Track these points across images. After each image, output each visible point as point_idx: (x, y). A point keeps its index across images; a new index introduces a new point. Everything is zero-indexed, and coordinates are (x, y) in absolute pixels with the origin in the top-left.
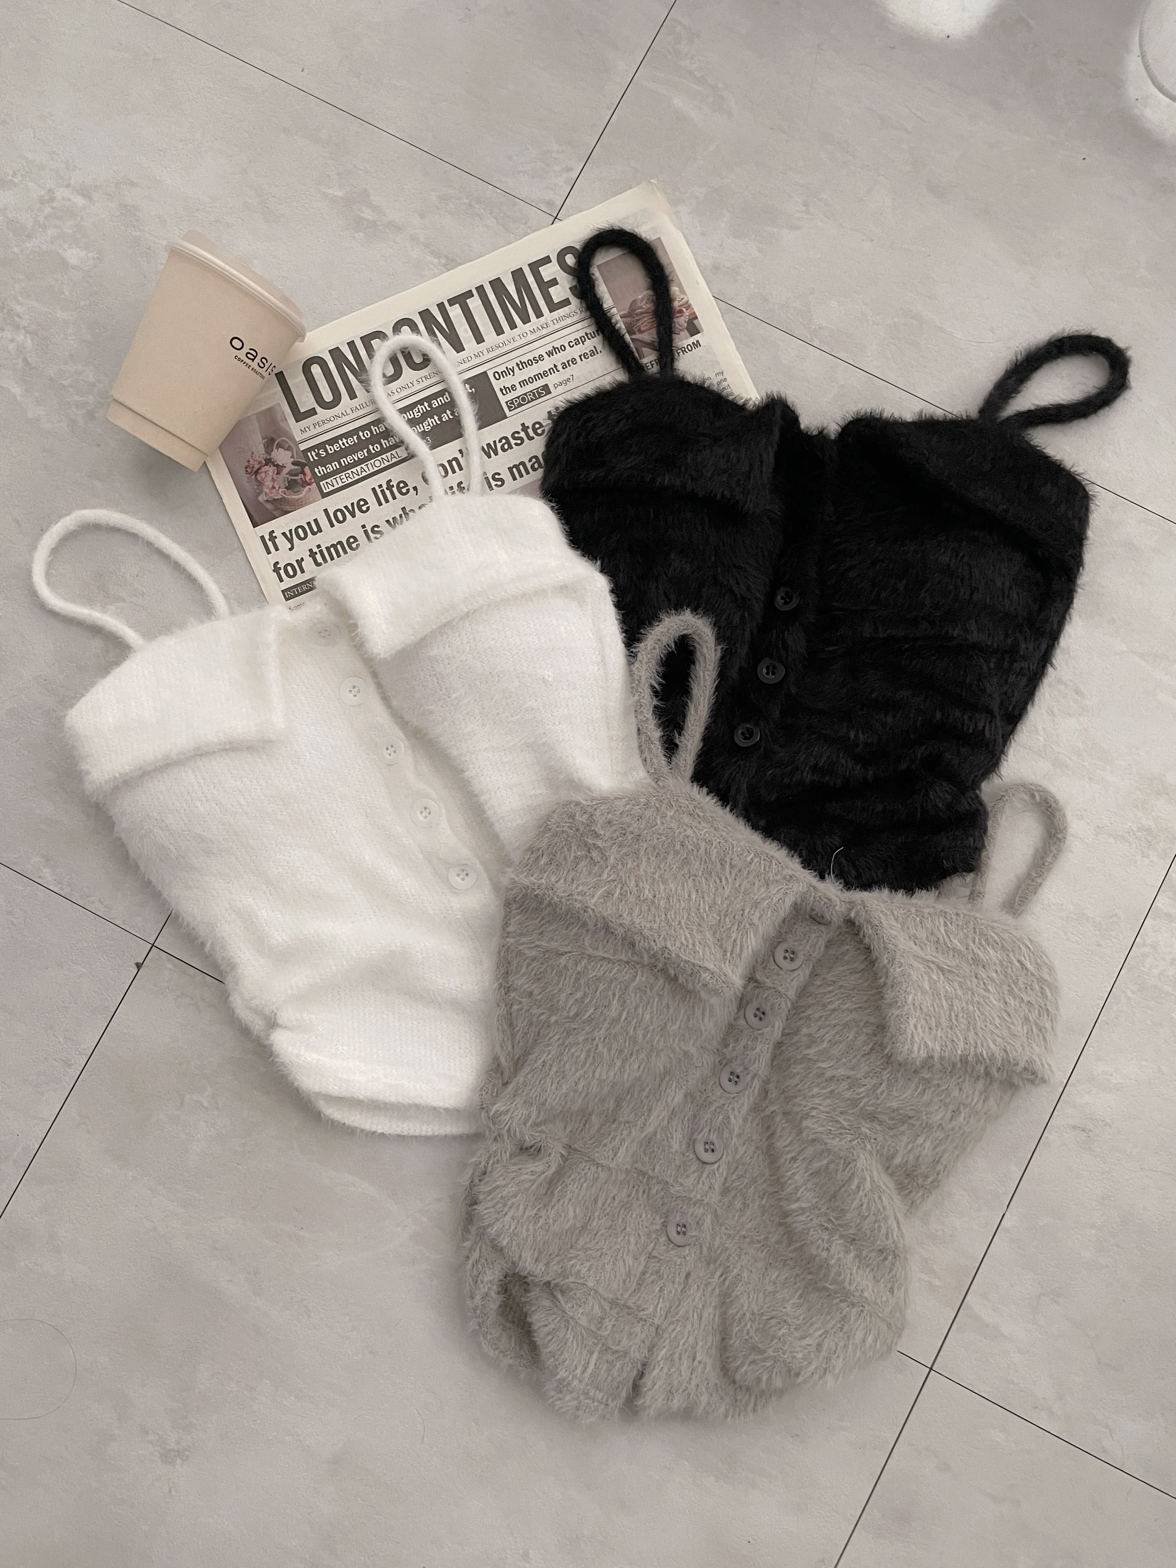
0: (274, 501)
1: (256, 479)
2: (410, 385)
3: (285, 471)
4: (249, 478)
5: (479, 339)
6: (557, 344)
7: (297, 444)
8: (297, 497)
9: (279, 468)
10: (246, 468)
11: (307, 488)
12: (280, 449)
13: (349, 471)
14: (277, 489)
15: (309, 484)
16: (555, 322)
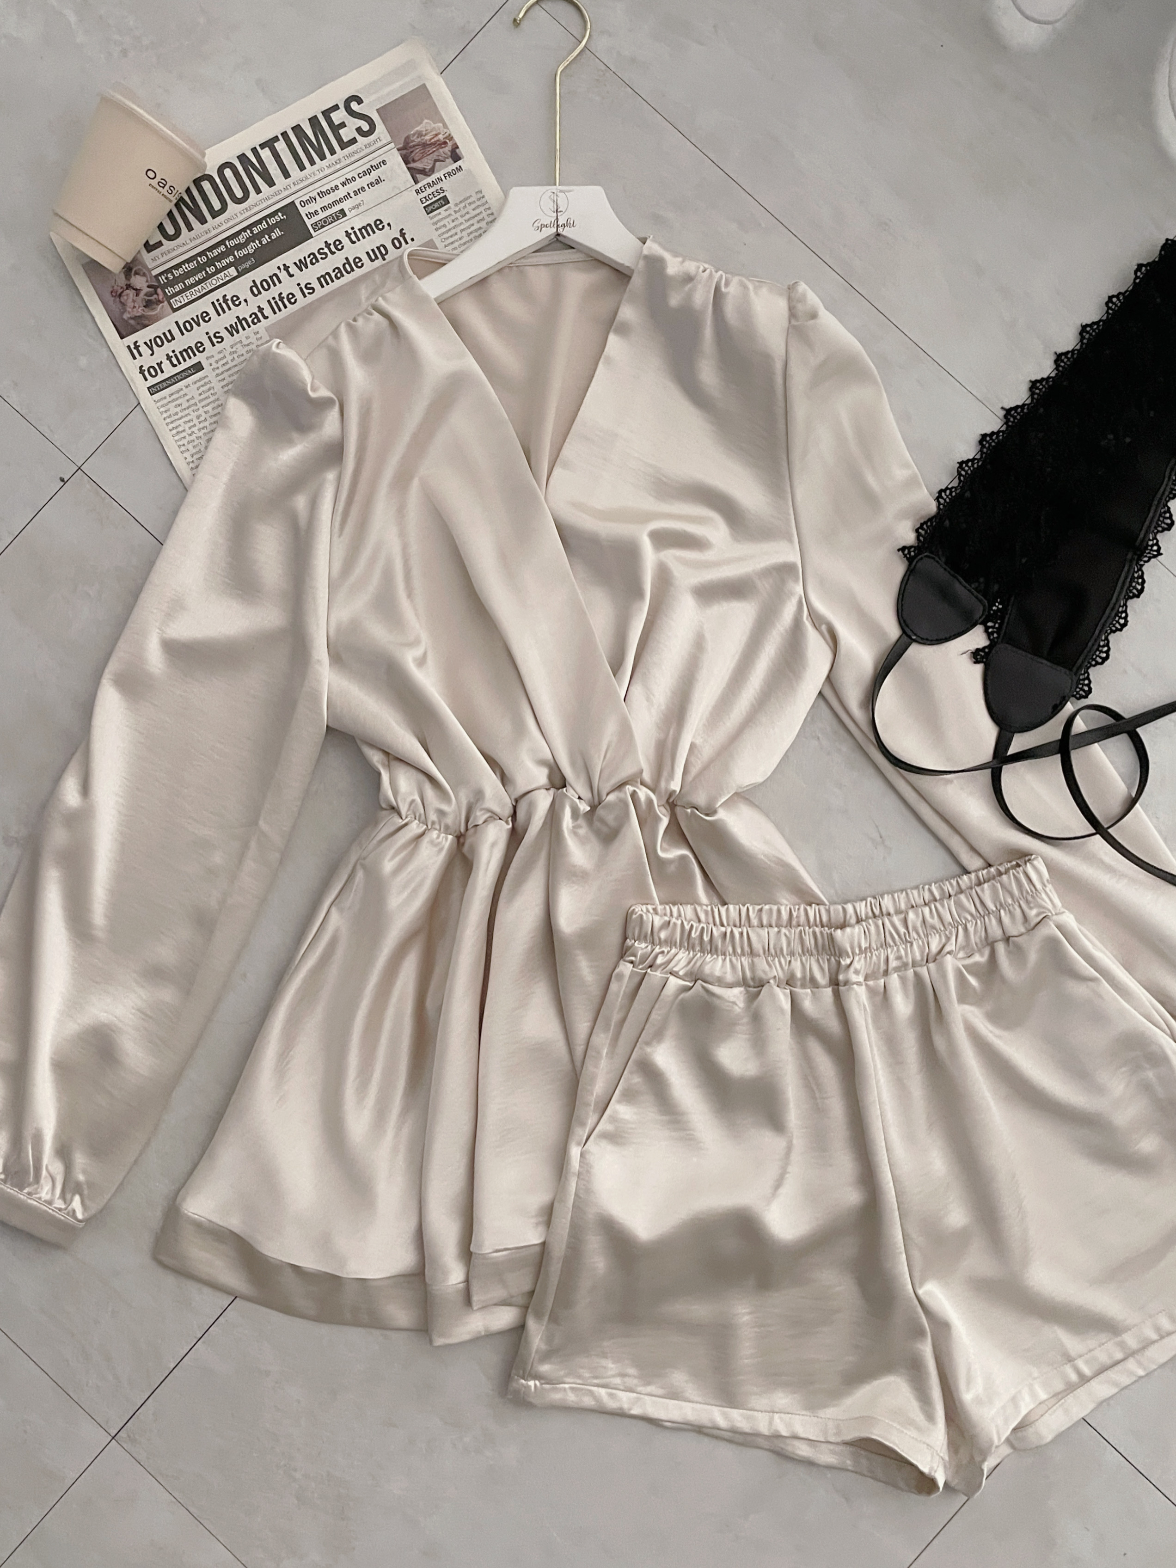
0: (135, 318)
1: (121, 302)
2: (235, 217)
3: (142, 294)
4: (114, 301)
5: (286, 175)
6: (349, 176)
7: (150, 271)
8: (154, 313)
9: (138, 291)
10: (112, 292)
11: (161, 305)
12: (137, 276)
13: (193, 290)
14: (137, 306)
15: (162, 302)
16: (346, 158)
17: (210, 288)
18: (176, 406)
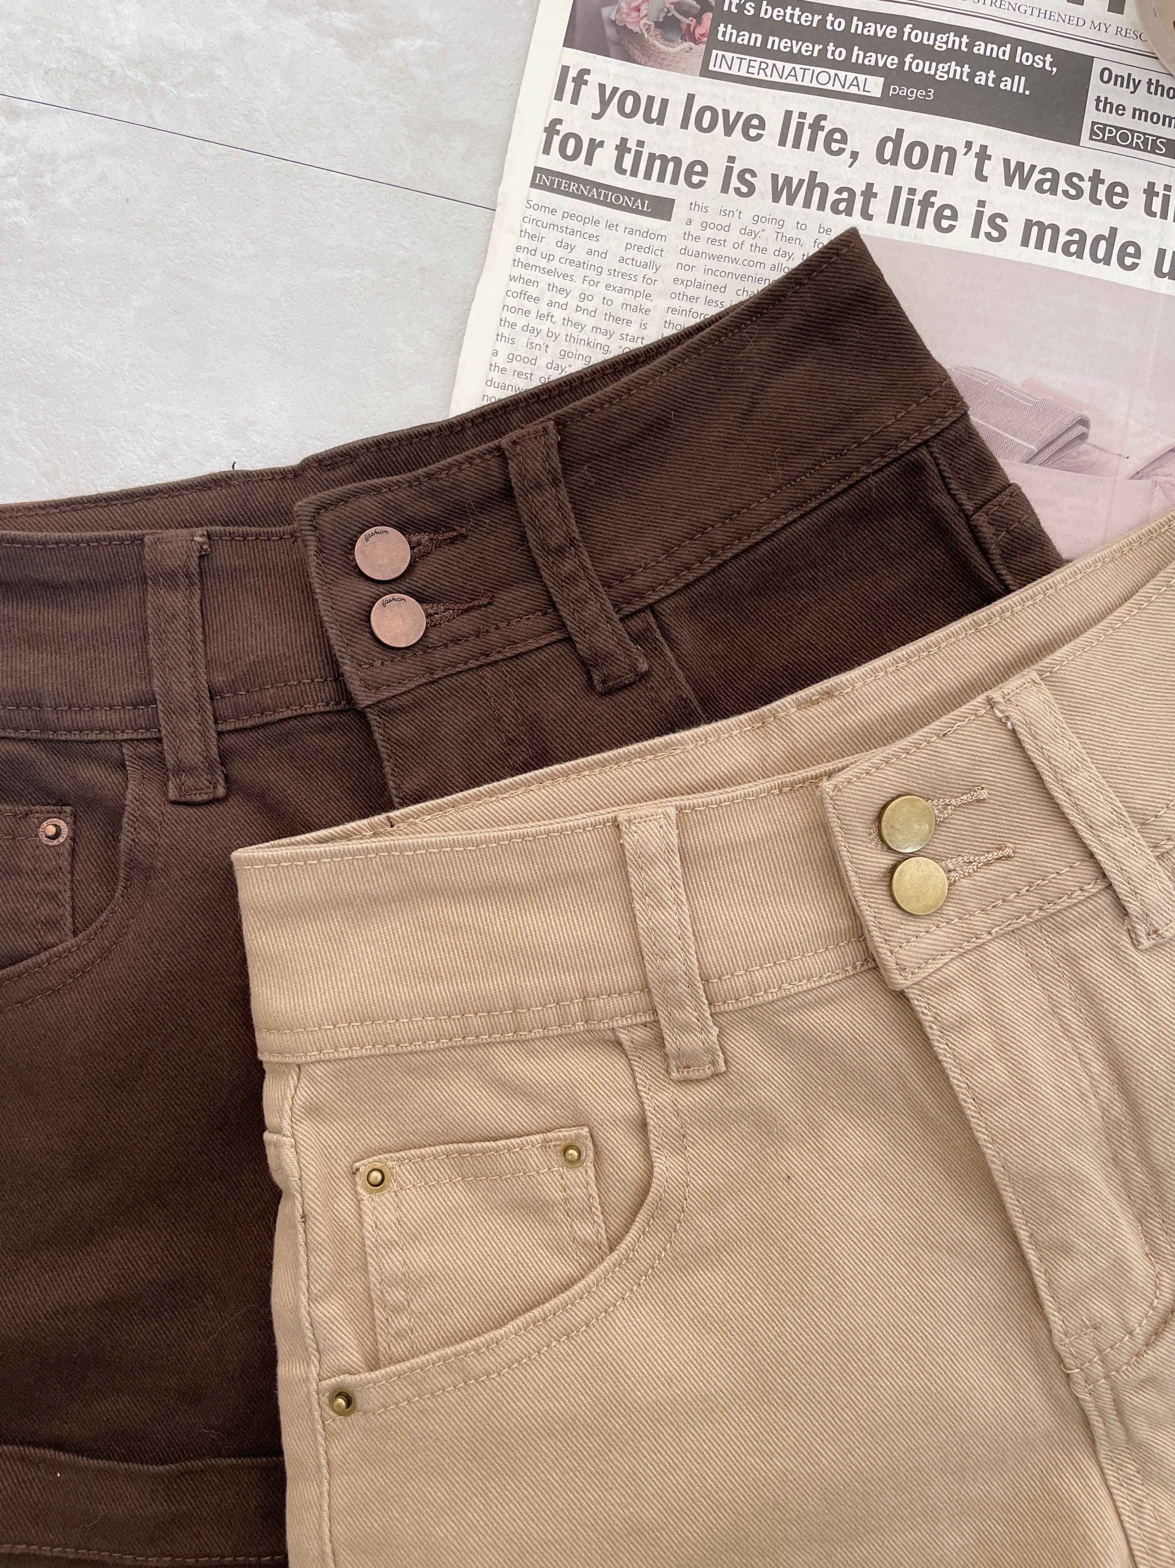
11: (689, 44)
17: (806, 83)
18: (560, 244)
